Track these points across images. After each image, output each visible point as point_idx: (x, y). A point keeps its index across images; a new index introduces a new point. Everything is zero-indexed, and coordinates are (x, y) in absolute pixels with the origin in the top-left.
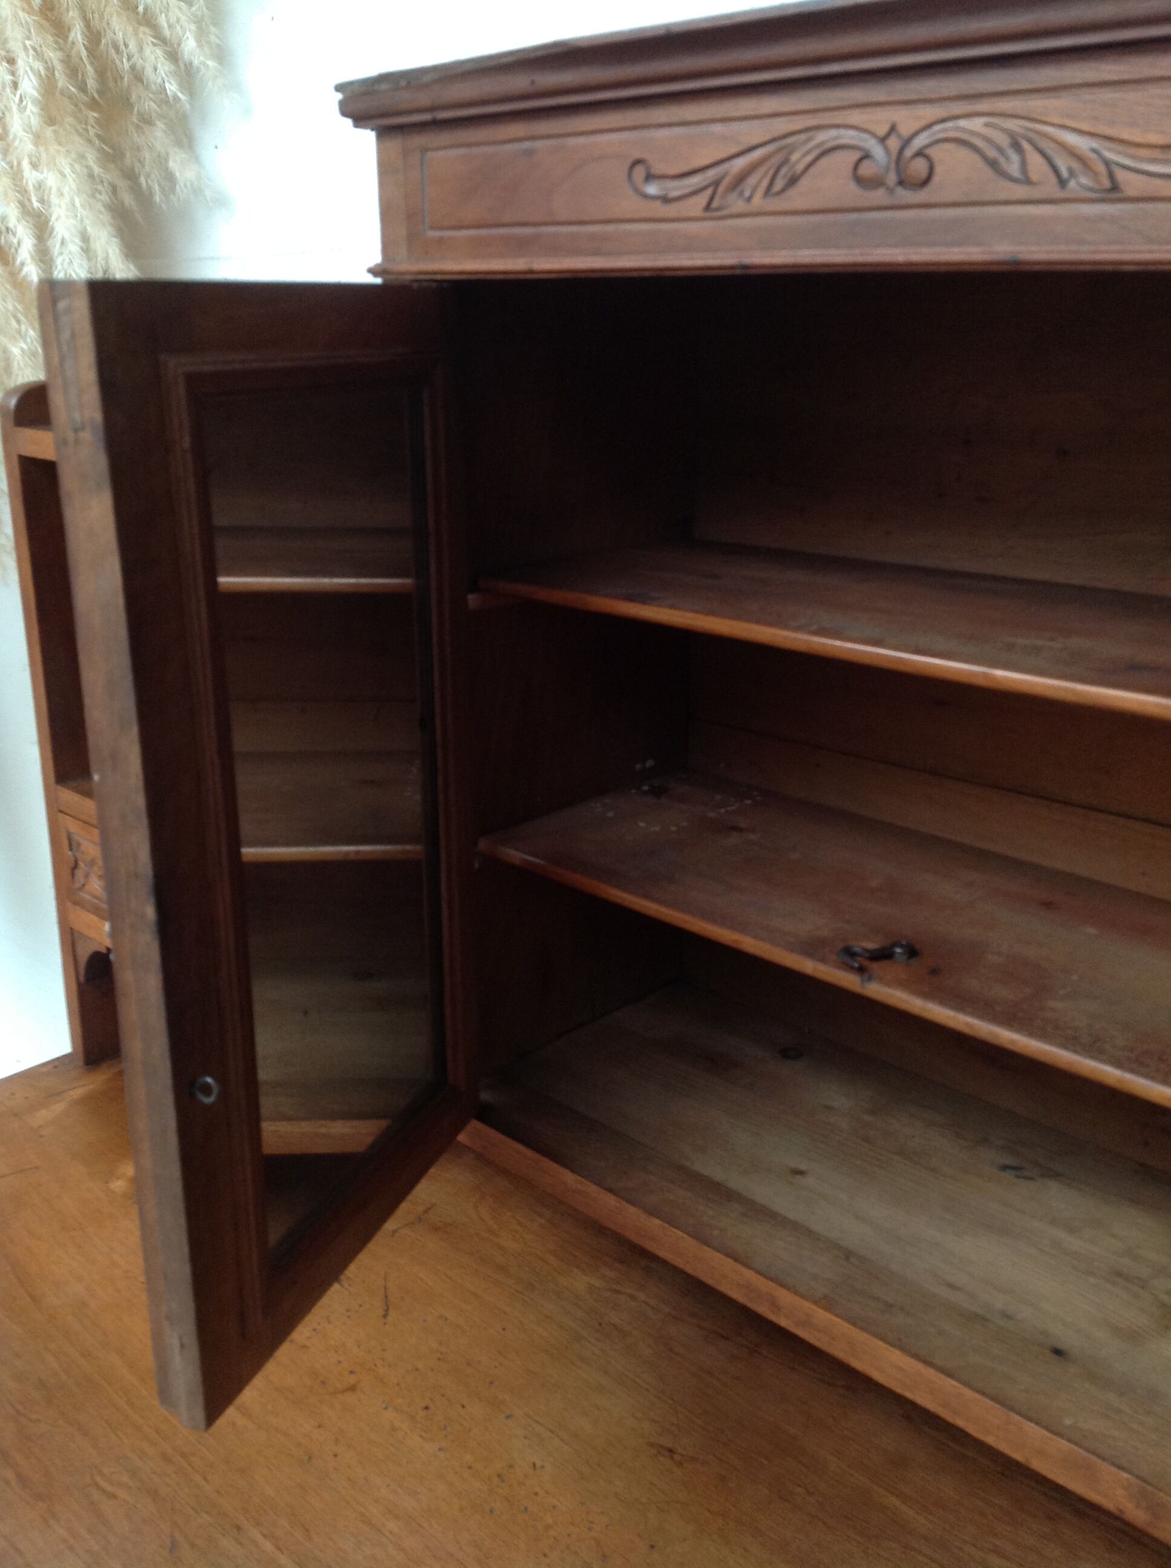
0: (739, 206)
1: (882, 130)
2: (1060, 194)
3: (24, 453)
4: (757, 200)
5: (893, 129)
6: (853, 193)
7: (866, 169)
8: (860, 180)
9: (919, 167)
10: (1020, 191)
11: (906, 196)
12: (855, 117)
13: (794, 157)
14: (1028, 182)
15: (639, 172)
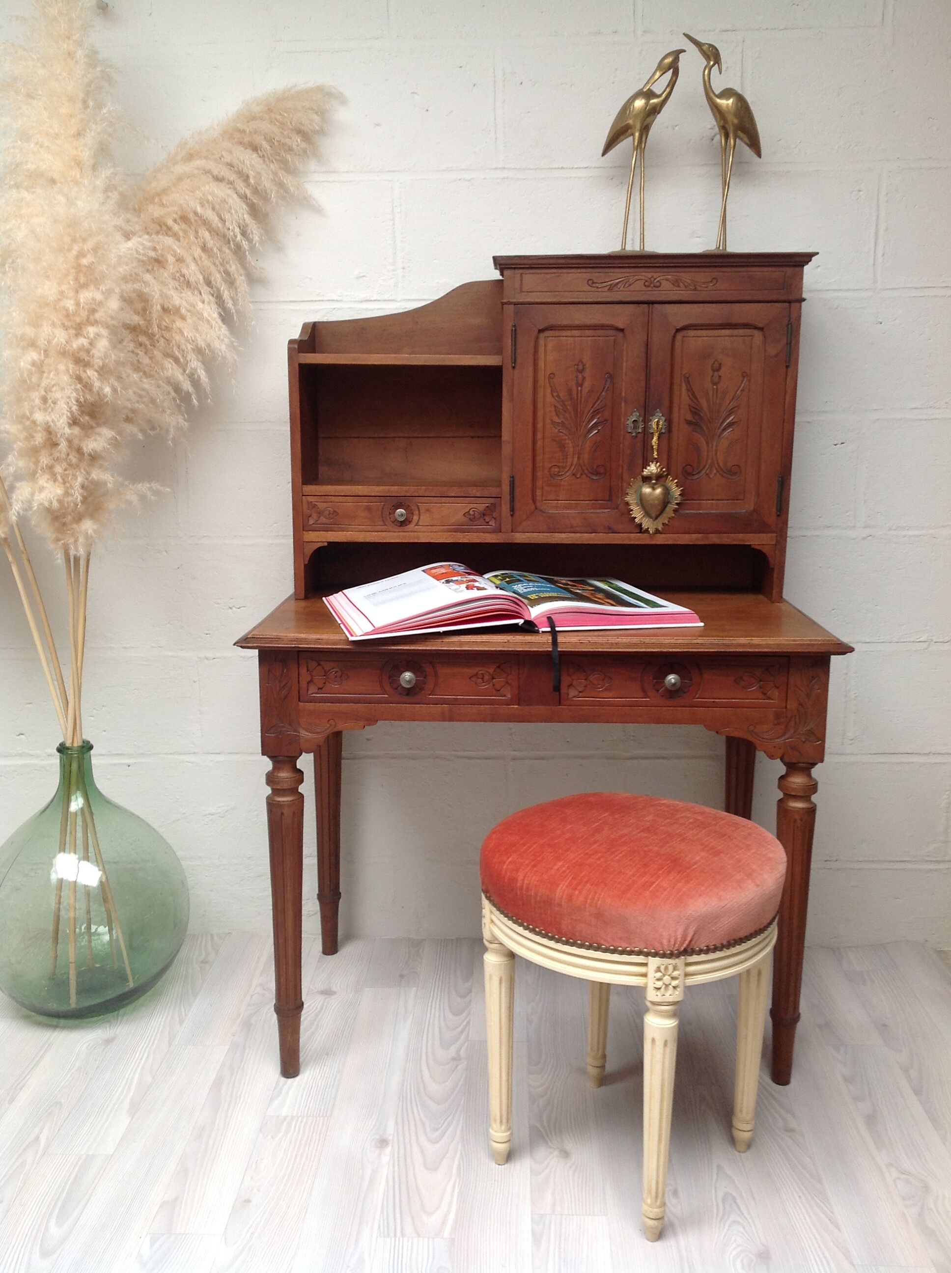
0: (617, 289)
1: (650, 277)
2: (684, 289)
3: (301, 362)
4: (621, 289)
5: (652, 277)
6: (644, 288)
7: (646, 283)
8: (645, 286)
9: (658, 284)
10: (678, 289)
11: (654, 288)
12: (644, 274)
13: (631, 280)
14: (679, 286)
15: (590, 282)
